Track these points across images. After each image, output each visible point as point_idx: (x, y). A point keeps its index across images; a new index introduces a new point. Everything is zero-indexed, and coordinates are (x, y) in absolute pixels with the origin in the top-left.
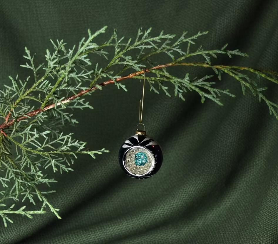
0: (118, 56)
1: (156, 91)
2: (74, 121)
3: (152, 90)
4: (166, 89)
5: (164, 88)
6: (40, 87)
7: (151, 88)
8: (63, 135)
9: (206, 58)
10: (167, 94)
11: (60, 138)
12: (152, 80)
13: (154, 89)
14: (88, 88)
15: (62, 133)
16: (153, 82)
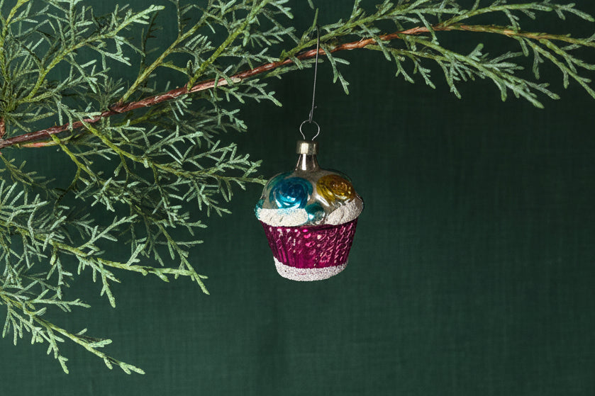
1: (408, 78)
2: (240, 123)
3: (400, 74)
4: (426, 73)
5: (423, 71)
6: (187, 45)
7: (398, 72)
8: (219, 146)
9: (512, 20)
10: (428, 82)
11: (213, 151)
12: (402, 56)
13: (404, 73)
14: (278, 60)
15: (218, 142)
16: (403, 59)
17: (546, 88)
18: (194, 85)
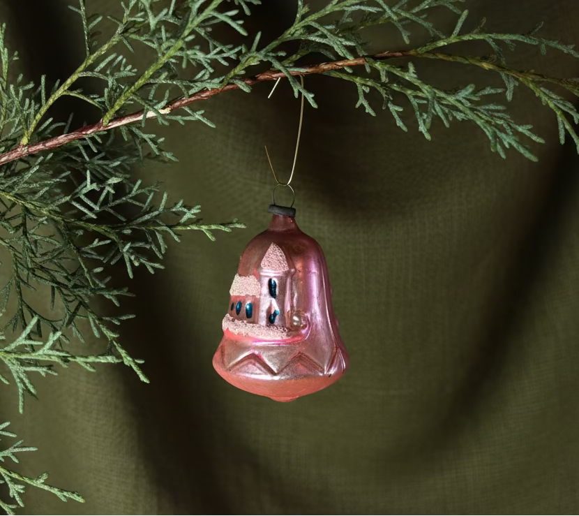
0: (303, 24)
1: (369, 110)
3: (362, 105)
4: (397, 112)
5: (394, 109)
6: (98, 69)
7: (360, 103)
10: (399, 123)
11: (133, 193)
12: (366, 86)
13: (366, 105)
15: (139, 183)
16: (367, 90)
17: (529, 130)
18: (110, 121)
